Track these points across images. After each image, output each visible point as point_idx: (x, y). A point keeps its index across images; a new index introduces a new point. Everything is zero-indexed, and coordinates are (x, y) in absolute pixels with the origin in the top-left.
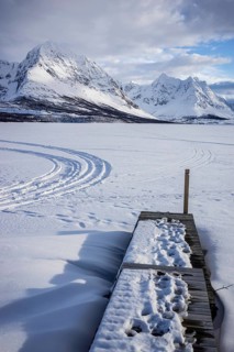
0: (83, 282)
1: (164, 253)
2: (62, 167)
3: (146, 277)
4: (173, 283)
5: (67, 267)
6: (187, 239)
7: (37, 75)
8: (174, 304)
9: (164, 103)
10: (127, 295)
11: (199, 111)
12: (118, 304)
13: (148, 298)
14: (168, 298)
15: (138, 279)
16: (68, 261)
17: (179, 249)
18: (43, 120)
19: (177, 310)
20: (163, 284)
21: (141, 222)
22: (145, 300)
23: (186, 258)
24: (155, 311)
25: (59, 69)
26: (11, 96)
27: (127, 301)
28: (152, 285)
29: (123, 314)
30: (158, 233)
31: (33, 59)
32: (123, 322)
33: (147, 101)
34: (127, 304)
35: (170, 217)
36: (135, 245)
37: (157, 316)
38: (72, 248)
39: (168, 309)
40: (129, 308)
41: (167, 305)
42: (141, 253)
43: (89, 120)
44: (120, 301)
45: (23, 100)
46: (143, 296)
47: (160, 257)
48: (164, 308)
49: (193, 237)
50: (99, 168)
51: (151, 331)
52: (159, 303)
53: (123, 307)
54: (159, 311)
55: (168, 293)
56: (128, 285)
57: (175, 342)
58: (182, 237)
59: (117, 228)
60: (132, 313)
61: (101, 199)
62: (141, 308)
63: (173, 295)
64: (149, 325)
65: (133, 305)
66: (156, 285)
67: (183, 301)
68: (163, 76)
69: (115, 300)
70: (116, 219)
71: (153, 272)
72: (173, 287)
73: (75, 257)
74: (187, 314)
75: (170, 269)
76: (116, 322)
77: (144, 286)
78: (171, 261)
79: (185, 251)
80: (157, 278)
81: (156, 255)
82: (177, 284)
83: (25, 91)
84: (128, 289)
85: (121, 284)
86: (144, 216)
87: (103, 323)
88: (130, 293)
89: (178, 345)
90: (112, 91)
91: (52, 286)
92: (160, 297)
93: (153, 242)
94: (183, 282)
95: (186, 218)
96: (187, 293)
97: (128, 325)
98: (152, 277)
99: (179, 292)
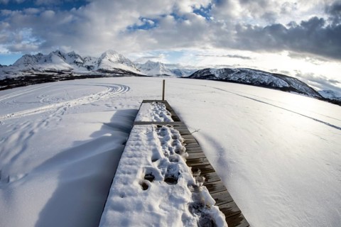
0: (109, 135)
1: (157, 115)
2: (111, 89)
3: (150, 129)
4: (169, 132)
5: (103, 127)
6: (167, 109)
7: (105, 61)
8: (175, 148)
9: (149, 70)
10: (138, 144)
11: (161, 73)
12: (130, 153)
13: (155, 145)
14: (169, 143)
15: (145, 131)
16: (104, 124)
17: (165, 113)
18: (107, 77)
19: (178, 152)
20: (163, 133)
21: (143, 104)
22: (152, 147)
23: (169, 117)
24: (163, 156)
25: (113, 59)
26: (96, 69)
27: (138, 150)
28: (155, 134)
29: (136, 164)
30: (152, 108)
31: (104, 56)
32: (136, 172)
33: (144, 69)
34: (138, 153)
35: (157, 102)
36: (141, 113)
37: (165, 160)
38: (108, 117)
39: (171, 153)
40: (141, 156)
41: (170, 149)
42: (144, 116)
43: (123, 76)
44: (132, 150)
45: (100, 70)
46: (150, 144)
47: (156, 118)
48: (169, 152)
49: (169, 109)
50: (125, 89)
51: (163, 177)
52: (164, 148)
53: (135, 156)
54: (166, 155)
55: (168, 139)
56: (138, 136)
57: (188, 186)
58: (165, 108)
59: (132, 108)
60: (143, 160)
61: (125, 98)
62: (150, 155)
63: (172, 140)
64: (160, 171)
65: (143, 153)
66: (159, 134)
67: (180, 144)
68: (149, 61)
69: (128, 150)
70: (131, 105)
71: (154, 126)
72: (170, 135)
73: (108, 121)
74: (188, 155)
75: (164, 123)
76: (129, 173)
77: (150, 135)
78: (162, 120)
79: (168, 114)
80: (158, 130)
81: (153, 117)
82: (172, 132)
83: (101, 67)
84: (138, 140)
85: (132, 135)
86: (144, 102)
87: (117, 175)
88: (140, 142)
89: (192, 187)
90: (131, 66)
91: (91, 138)
92: (163, 143)
93: (151, 111)
94: (176, 131)
95: (164, 102)
96: (181, 137)
97: (141, 175)
98: (154, 129)
99: (175, 138)
